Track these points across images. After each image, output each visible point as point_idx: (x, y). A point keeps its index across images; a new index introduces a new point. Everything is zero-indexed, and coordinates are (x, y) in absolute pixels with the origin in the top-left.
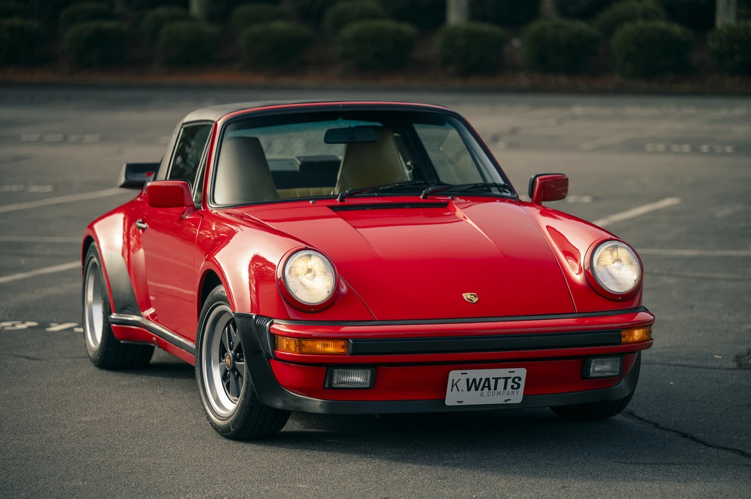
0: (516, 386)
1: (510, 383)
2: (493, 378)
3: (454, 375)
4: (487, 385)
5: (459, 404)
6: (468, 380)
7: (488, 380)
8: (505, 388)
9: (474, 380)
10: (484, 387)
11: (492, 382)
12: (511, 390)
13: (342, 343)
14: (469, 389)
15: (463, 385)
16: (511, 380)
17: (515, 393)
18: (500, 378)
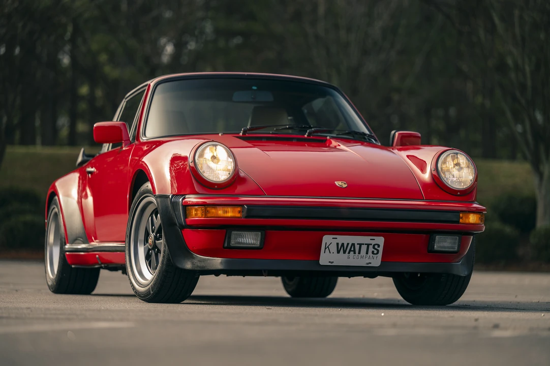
0: (375, 252)
1: (371, 249)
2: (358, 244)
3: (327, 239)
4: (352, 249)
5: (330, 264)
6: (338, 244)
7: (353, 245)
8: (367, 253)
9: (343, 244)
10: (350, 250)
11: (357, 247)
12: (371, 255)
13: (239, 209)
14: (338, 252)
15: (333, 248)
16: (372, 246)
17: (375, 258)
18: (363, 244)
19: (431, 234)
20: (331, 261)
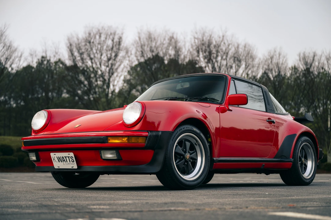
0: (73, 161)
1: (71, 160)
5: (58, 168)
6: (57, 157)
7: (63, 157)
8: (70, 162)
9: (59, 157)
10: (63, 161)
11: (65, 158)
12: (72, 163)
14: (59, 162)
15: (56, 159)
16: (70, 158)
17: (74, 164)
18: (67, 157)
19: (98, 150)
20: (59, 166)
